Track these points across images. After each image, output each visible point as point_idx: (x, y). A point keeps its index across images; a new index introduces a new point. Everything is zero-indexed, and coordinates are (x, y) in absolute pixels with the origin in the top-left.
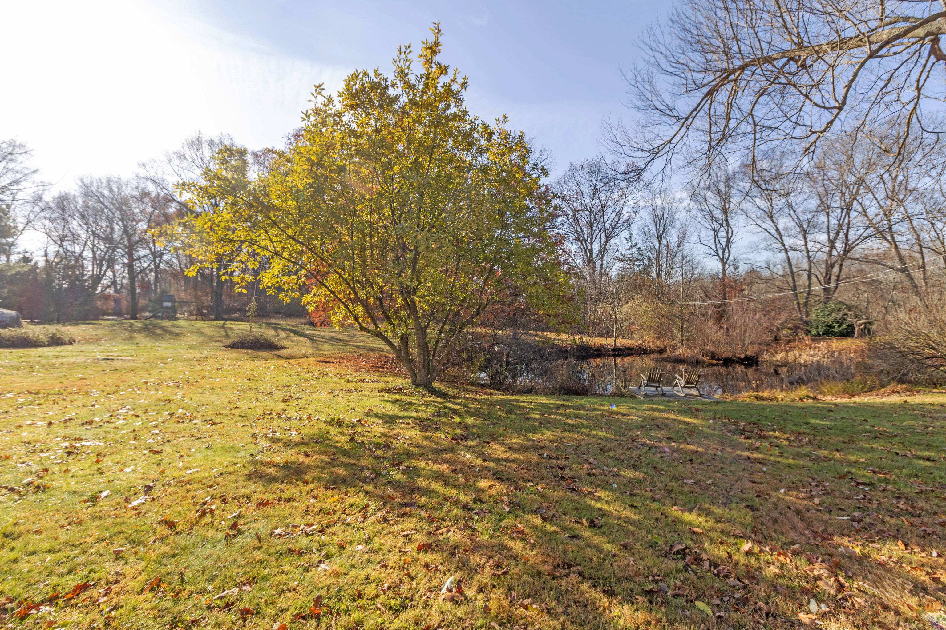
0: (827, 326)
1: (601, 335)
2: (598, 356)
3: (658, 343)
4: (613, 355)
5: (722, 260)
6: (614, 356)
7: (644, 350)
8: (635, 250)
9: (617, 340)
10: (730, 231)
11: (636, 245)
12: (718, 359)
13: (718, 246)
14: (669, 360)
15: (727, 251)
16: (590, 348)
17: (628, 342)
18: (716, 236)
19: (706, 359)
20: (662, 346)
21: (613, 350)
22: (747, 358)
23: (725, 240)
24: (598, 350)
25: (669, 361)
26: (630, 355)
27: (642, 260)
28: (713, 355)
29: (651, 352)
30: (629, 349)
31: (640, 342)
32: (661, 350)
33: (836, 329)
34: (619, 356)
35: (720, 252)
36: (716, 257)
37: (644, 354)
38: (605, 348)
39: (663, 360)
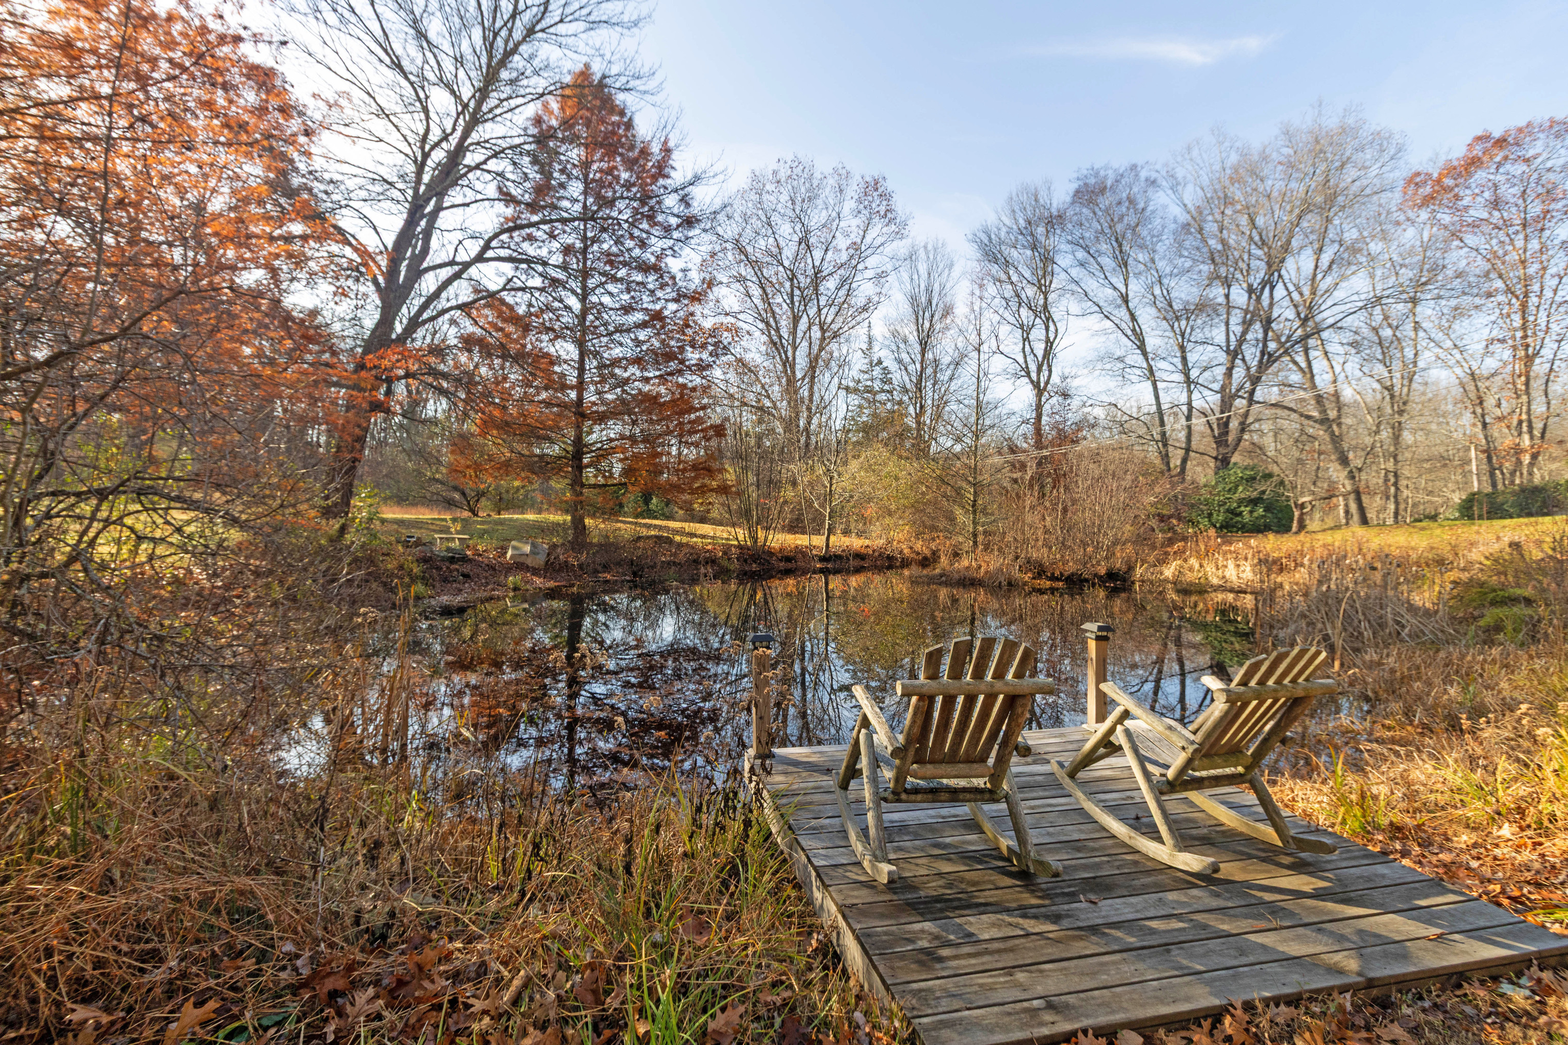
0: (1228, 511)
1: (795, 527)
2: (788, 573)
3: (919, 545)
4: (821, 571)
5: (1036, 385)
6: (825, 572)
7: (890, 558)
8: (877, 371)
9: (832, 538)
10: (1052, 328)
11: (880, 362)
12: (1053, 578)
13: (1030, 358)
14: (945, 580)
15: (1045, 367)
16: (771, 553)
17: (856, 543)
18: (1026, 339)
19: (1027, 577)
20: (927, 552)
21: (823, 559)
22: (1112, 575)
23: (1043, 346)
24: (788, 559)
25: (947, 584)
26: (858, 570)
27: (890, 392)
28: (1040, 571)
29: (906, 563)
30: (859, 556)
31: (881, 542)
32: (925, 558)
33: (1247, 517)
34: (836, 572)
35: (1033, 367)
36: (1026, 380)
37: (890, 567)
38: (804, 554)
39: (931, 580)
